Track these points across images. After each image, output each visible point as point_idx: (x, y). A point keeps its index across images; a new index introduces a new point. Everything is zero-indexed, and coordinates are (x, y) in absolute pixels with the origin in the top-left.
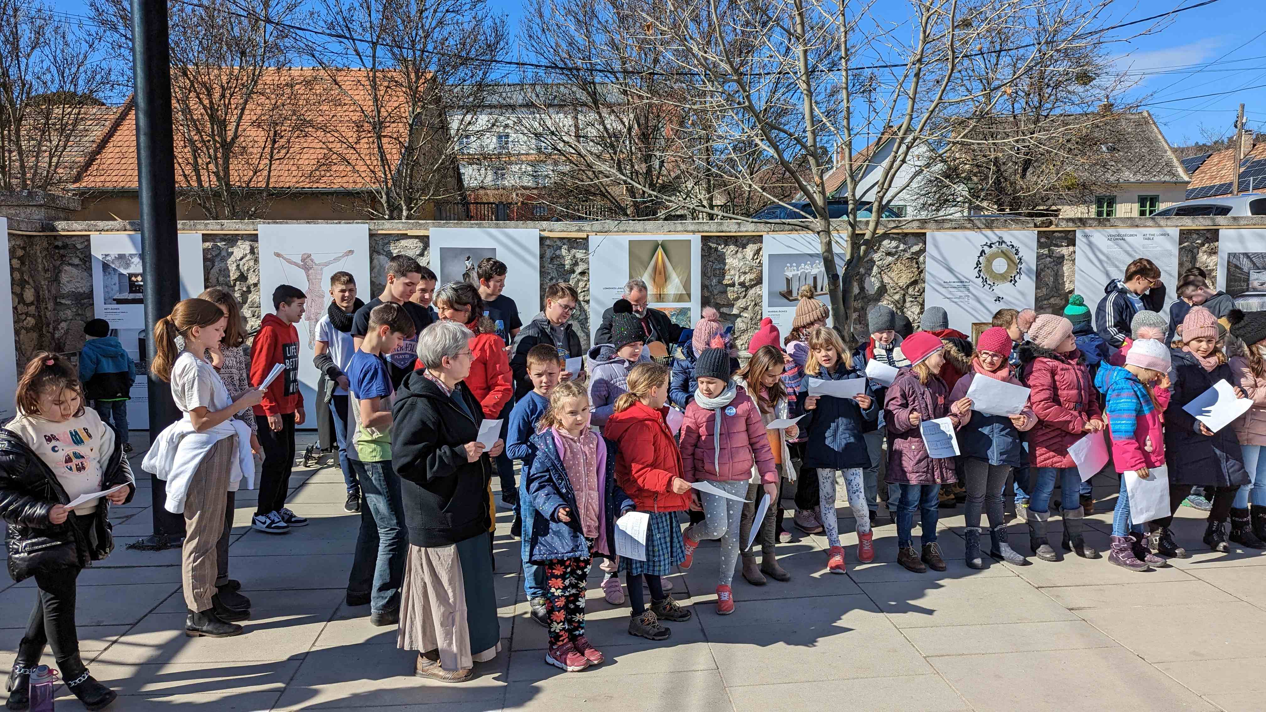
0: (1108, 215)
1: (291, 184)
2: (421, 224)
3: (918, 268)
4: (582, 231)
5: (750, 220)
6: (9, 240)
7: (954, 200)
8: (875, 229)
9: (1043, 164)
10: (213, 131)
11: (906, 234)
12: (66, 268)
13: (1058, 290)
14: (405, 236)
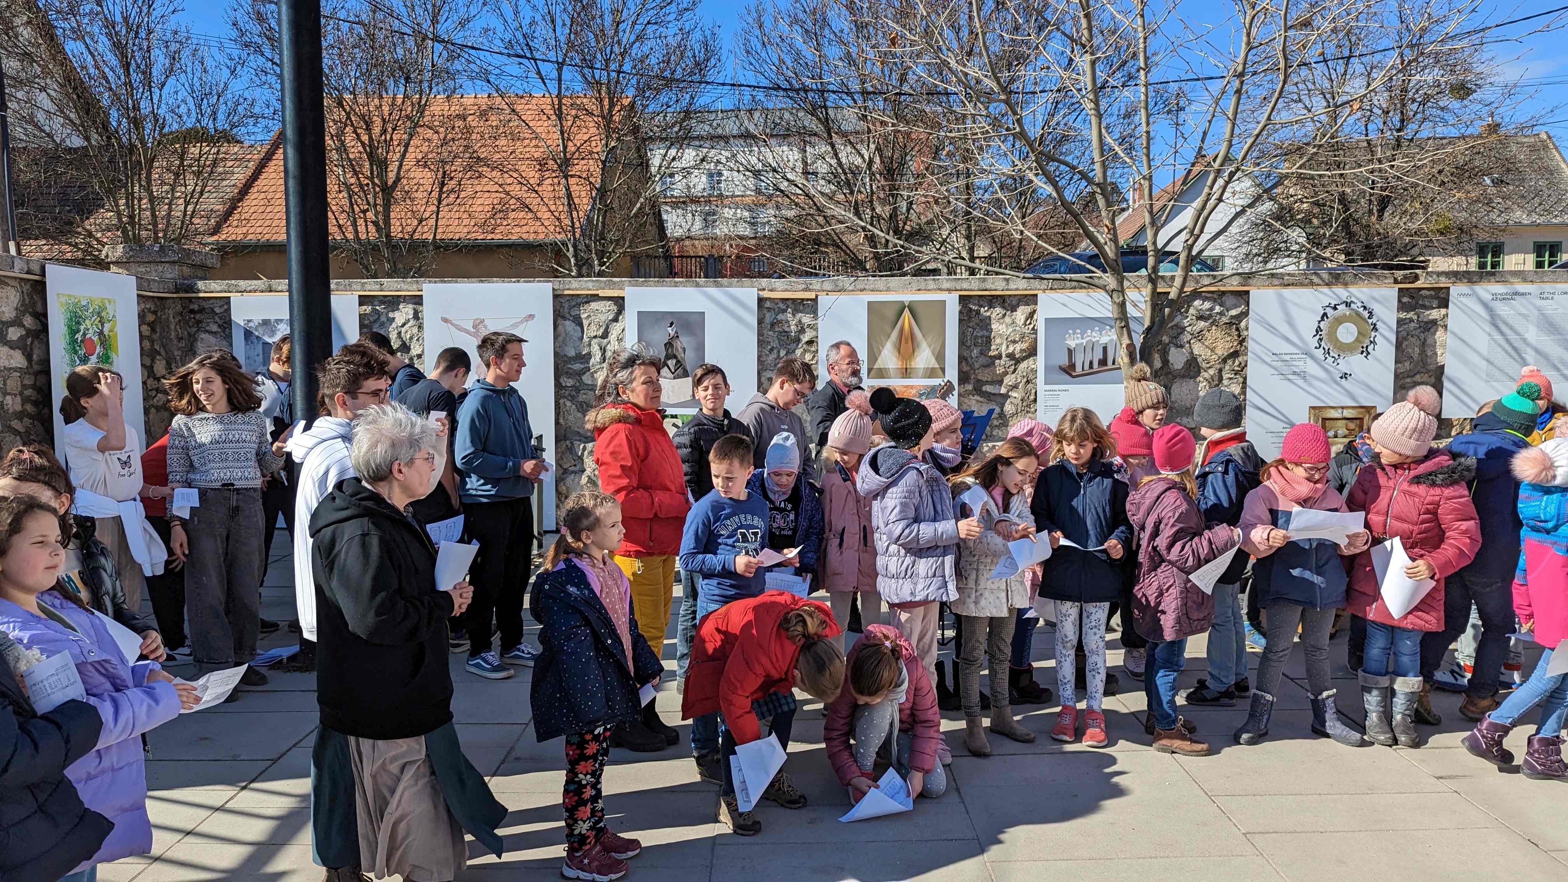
0: (1493, 267)
1: (462, 236)
2: (614, 283)
3: (1239, 336)
4: (810, 290)
5: (1022, 275)
6: (138, 303)
7: (1288, 249)
8: (1183, 285)
9: (1406, 201)
10: (372, 173)
11: (1224, 293)
12: (203, 336)
13: (1425, 364)
14: (596, 298)
